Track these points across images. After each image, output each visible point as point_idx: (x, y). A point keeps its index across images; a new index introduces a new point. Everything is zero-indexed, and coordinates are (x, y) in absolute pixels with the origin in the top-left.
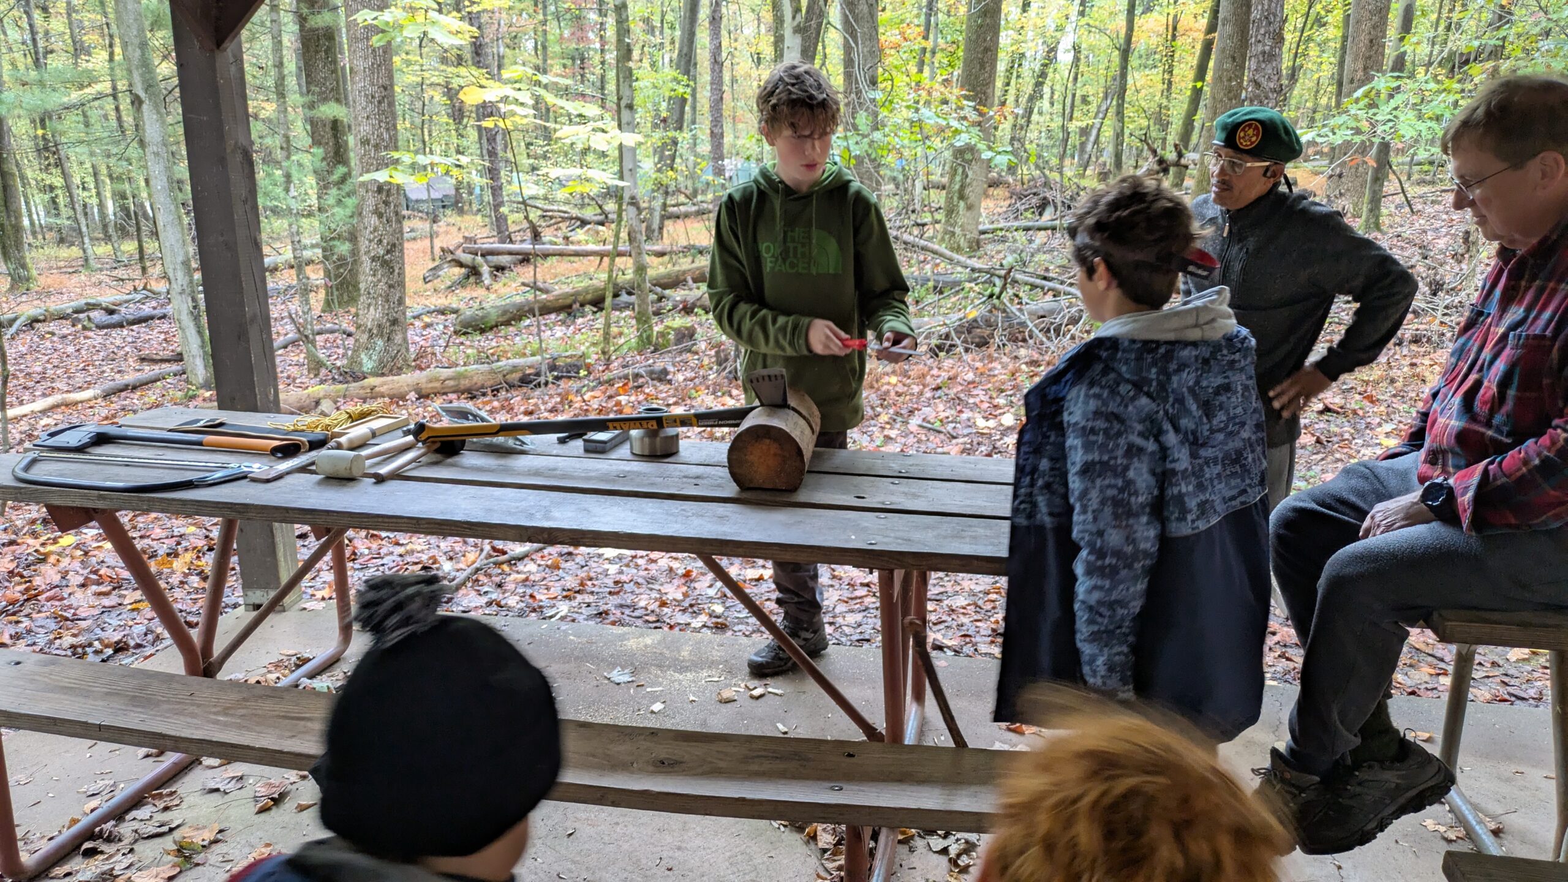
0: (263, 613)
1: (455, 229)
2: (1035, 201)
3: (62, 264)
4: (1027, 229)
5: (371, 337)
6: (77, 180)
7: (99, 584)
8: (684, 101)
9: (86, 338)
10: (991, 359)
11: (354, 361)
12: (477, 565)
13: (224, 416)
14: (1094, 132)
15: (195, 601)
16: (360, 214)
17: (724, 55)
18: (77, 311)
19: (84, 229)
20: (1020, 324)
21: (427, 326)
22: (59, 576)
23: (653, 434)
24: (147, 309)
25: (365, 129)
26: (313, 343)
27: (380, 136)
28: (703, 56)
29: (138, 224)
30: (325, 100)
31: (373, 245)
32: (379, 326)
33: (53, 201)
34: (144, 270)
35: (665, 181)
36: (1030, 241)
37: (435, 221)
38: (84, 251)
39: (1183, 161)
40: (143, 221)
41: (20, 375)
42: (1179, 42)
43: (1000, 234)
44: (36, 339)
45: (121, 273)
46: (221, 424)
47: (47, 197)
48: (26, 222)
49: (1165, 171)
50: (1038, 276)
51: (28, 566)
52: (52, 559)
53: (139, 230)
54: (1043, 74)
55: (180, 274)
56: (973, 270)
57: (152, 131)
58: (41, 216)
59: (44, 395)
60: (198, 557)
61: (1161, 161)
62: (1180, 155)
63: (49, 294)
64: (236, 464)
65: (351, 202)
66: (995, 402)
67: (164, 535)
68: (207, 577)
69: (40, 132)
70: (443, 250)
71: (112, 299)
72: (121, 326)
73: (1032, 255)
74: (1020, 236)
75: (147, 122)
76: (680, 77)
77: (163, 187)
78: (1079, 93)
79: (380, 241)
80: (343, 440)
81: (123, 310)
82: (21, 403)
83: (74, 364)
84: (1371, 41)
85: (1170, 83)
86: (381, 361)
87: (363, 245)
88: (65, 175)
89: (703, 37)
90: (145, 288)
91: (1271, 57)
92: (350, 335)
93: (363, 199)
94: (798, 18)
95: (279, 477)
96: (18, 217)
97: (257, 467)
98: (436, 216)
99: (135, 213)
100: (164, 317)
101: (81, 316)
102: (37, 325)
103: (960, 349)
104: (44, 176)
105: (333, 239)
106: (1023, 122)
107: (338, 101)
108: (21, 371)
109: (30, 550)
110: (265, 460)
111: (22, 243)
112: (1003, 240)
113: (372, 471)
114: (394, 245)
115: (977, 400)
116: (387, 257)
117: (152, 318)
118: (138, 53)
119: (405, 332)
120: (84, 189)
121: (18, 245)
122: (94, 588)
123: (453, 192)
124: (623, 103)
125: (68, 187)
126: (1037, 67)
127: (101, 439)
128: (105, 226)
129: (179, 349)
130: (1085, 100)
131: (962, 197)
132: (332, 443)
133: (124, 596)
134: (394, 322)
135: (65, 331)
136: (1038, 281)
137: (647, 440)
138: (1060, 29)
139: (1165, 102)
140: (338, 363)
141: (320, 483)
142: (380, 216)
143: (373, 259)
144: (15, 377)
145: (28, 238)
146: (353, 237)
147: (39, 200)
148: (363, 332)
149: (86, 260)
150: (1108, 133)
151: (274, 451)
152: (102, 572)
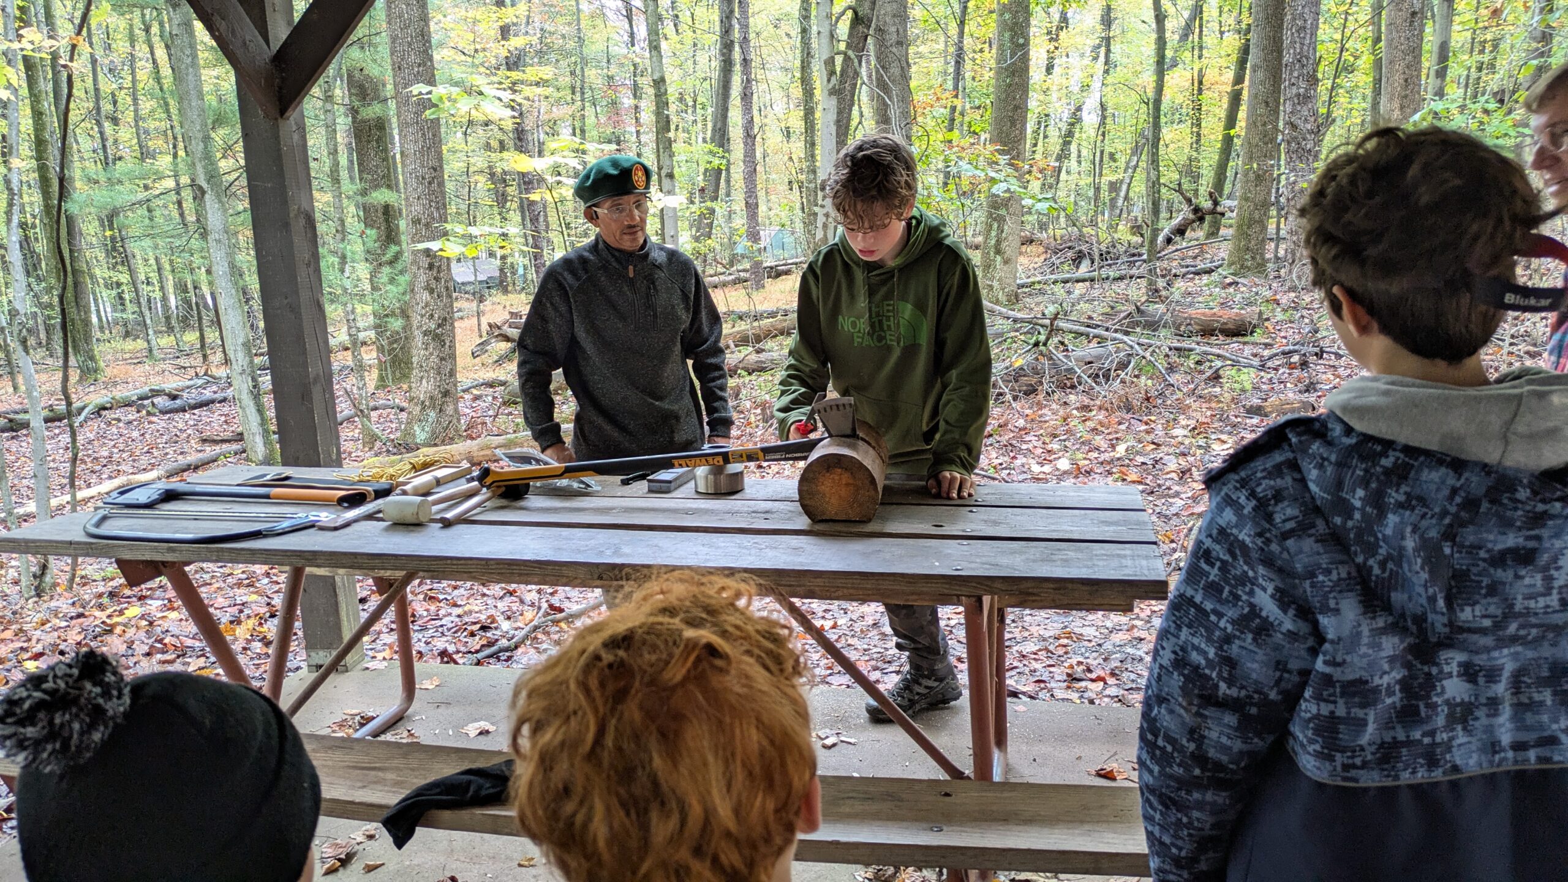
0: (324, 673)
1: (501, 307)
2: (1070, 254)
3: (127, 356)
4: (1065, 281)
5: (423, 409)
6: (142, 277)
7: (163, 652)
8: (719, 171)
9: (150, 423)
10: (1041, 406)
11: (408, 433)
12: (535, 623)
13: (289, 471)
14: (1124, 187)
15: (258, 666)
16: (412, 290)
17: (756, 130)
18: (141, 398)
19: (148, 321)
20: (1067, 370)
21: (476, 398)
22: (125, 646)
23: (717, 471)
24: (208, 394)
25: (417, 209)
26: (368, 417)
27: (431, 215)
28: (736, 132)
29: (199, 313)
30: (377, 187)
31: (425, 320)
32: (431, 398)
33: (120, 297)
34: (205, 357)
35: (703, 250)
36: (1069, 293)
37: (481, 300)
38: (148, 342)
39: (1219, 209)
40: (203, 311)
41: (88, 460)
42: (1206, 94)
43: (1037, 286)
44: (103, 425)
45: (182, 362)
46: (287, 478)
47: (114, 292)
48: (94, 319)
49: (1201, 219)
50: (1082, 324)
51: (95, 637)
52: (118, 630)
53: (200, 319)
54: (1070, 134)
55: (240, 355)
56: (1015, 321)
57: (214, 219)
58: (108, 311)
59: (110, 478)
60: (261, 624)
61: (1197, 210)
62: (1216, 203)
63: (115, 384)
64: (302, 515)
65: (403, 279)
66: (1049, 447)
67: (226, 604)
68: (270, 643)
69: (108, 233)
70: (490, 325)
71: (174, 385)
72: (184, 411)
73: (1073, 305)
74: (1059, 290)
75: (210, 212)
76: (716, 149)
77: (224, 273)
78: (1108, 150)
79: (432, 316)
80: (407, 487)
81: (185, 395)
82: (89, 486)
83: (139, 448)
84: (1406, 80)
85: (1199, 135)
86: (433, 433)
87: (416, 320)
88: (132, 272)
89: (735, 116)
90: (206, 374)
91: (1305, 98)
92: (402, 410)
93: (415, 276)
94: (834, 80)
95: (347, 525)
96: (88, 312)
97: (325, 516)
98: (482, 296)
99: (197, 304)
100: (224, 400)
101: (146, 402)
102: (104, 413)
103: (1009, 397)
104: (112, 273)
105: (387, 316)
106: (1052, 181)
107: (389, 187)
108: (89, 456)
109: (97, 622)
110: (332, 509)
111: (91, 337)
112: (1042, 292)
113: (438, 517)
114: (445, 319)
115: (1030, 446)
116: (439, 331)
117: (213, 402)
118: (202, 145)
119: (456, 404)
120: (148, 284)
121: (88, 338)
122: (159, 656)
123: (497, 274)
124: (664, 173)
125: (134, 283)
126: (1064, 127)
127: (170, 496)
128: (168, 318)
129: (240, 430)
130: (1112, 156)
131: (998, 252)
132: (398, 491)
133: (189, 664)
134: (446, 394)
135: (130, 417)
136: (1083, 329)
137: (711, 477)
138: (1085, 88)
139: (1195, 154)
140: (392, 437)
141: (387, 529)
142: (432, 291)
143: (425, 333)
144: (83, 462)
145: (97, 334)
146: (405, 314)
147: (106, 296)
148: (416, 404)
149: (150, 351)
150: (1139, 187)
151: (341, 501)
152: (166, 641)
